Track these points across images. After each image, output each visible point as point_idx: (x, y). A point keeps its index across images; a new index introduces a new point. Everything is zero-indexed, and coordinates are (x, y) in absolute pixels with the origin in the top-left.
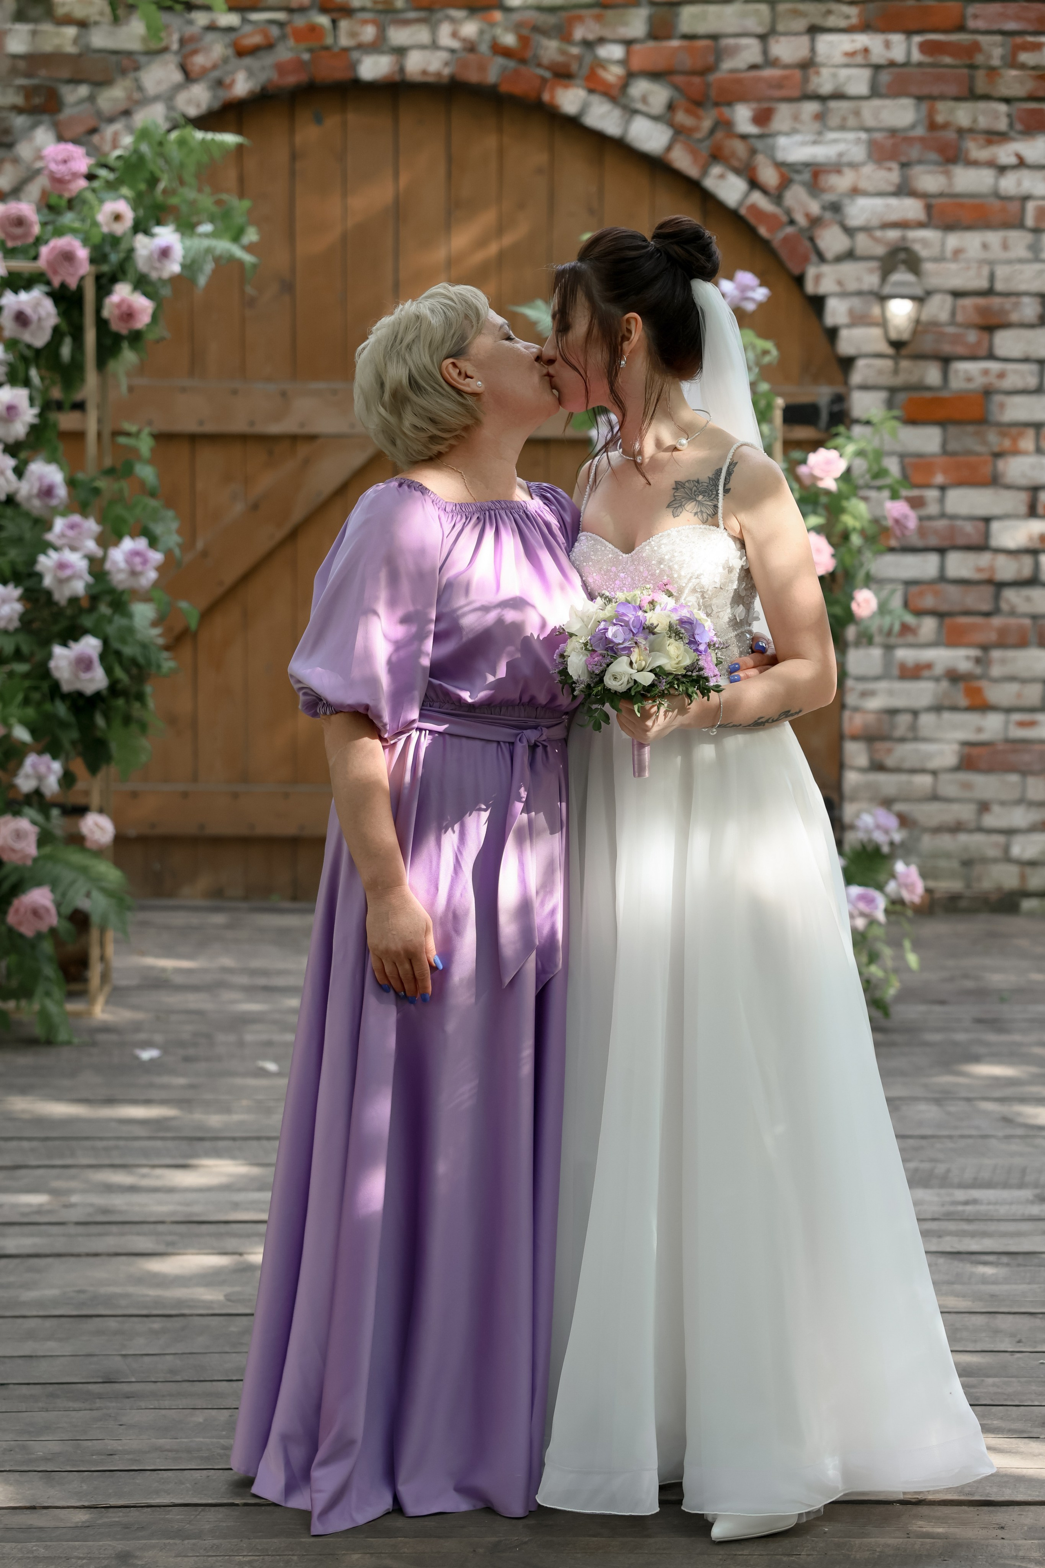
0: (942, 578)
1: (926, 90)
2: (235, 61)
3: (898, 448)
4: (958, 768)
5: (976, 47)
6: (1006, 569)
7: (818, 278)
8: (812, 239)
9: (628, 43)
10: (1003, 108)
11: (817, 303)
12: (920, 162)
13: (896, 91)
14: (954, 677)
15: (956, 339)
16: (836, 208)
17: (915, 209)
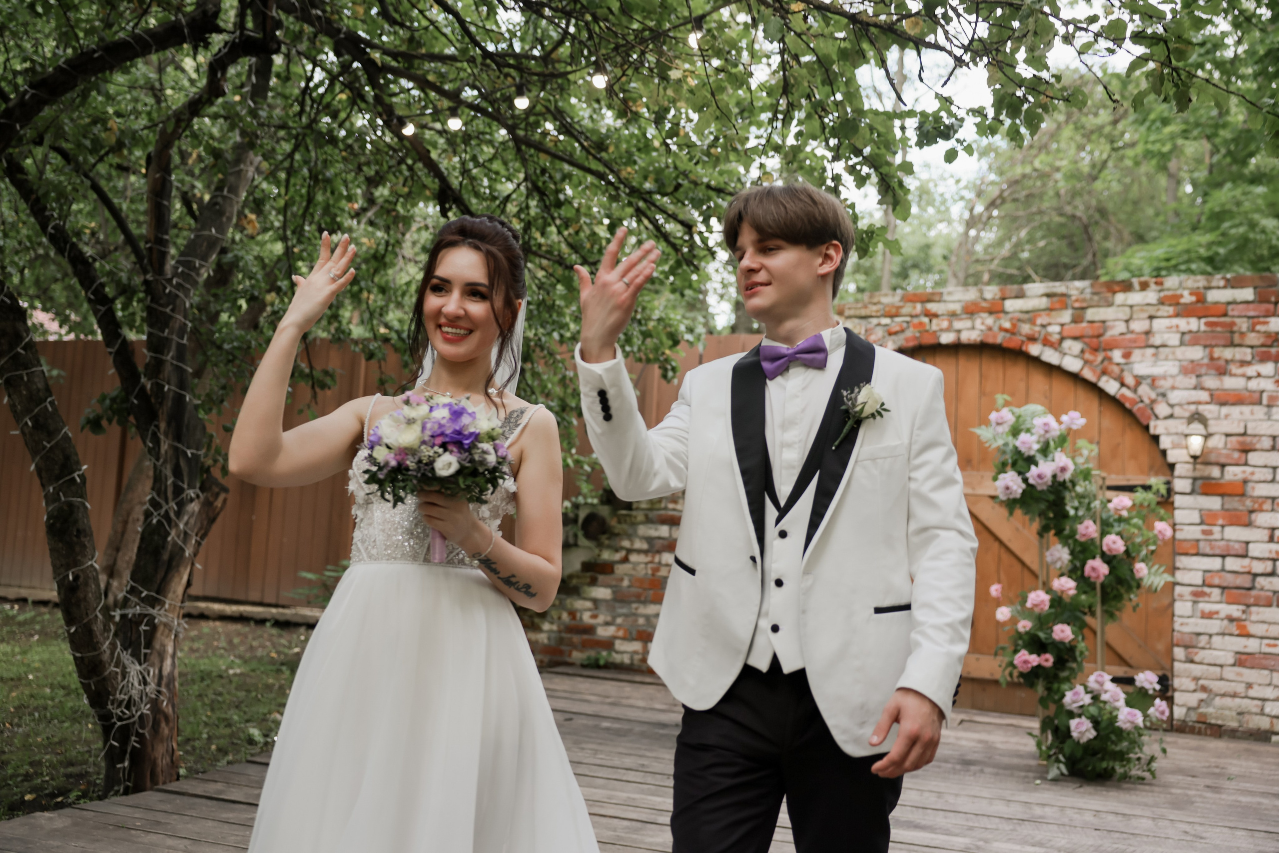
0: (1223, 570)
1: (1208, 343)
2: (888, 337)
3: (1199, 506)
4: (1234, 665)
5: (1233, 324)
6: (1258, 567)
7: (1155, 427)
8: (1152, 409)
9: (1062, 325)
10: (1249, 350)
11: (1156, 439)
12: (1206, 374)
13: (1194, 342)
14: (1231, 619)
15: (1227, 456)
16: (1164, 395)
17: (1204, 396)
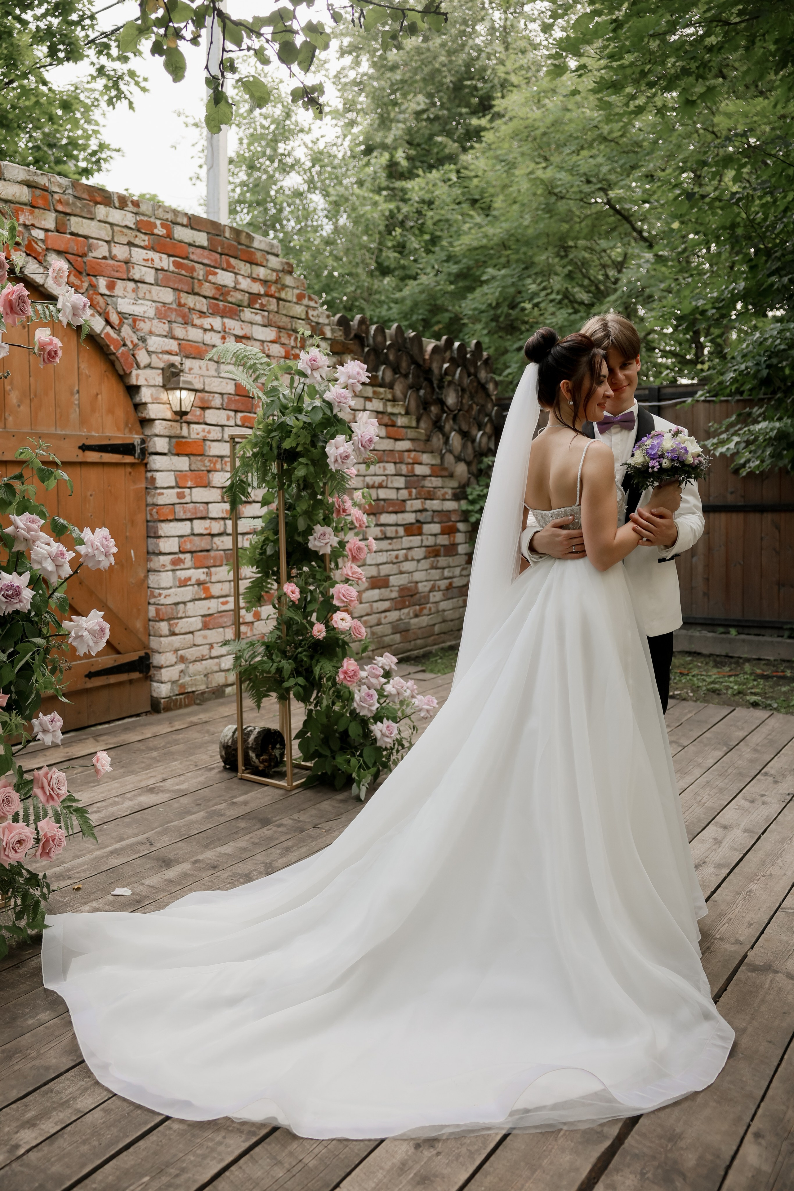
0: (192, 534)
1: (177, 286)
3: (174, 468)
4: (201, 629)
5: (193, 269)
6: (214, 528)
7: (137, 376)
8: (133, 355)
9: (46, 231)
10: (204, 300)
11: (136, 390)
12: (175, 321)
13: (165, 283)
14: (199, 583)
15: (194, 413)
16: (143, 340)
17: (173, 345)
